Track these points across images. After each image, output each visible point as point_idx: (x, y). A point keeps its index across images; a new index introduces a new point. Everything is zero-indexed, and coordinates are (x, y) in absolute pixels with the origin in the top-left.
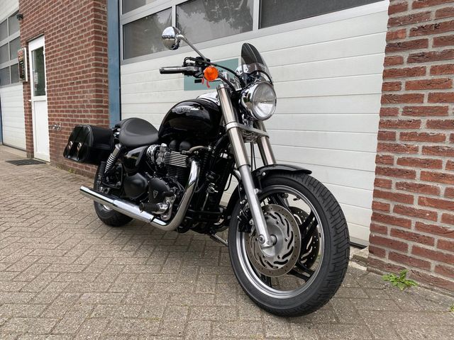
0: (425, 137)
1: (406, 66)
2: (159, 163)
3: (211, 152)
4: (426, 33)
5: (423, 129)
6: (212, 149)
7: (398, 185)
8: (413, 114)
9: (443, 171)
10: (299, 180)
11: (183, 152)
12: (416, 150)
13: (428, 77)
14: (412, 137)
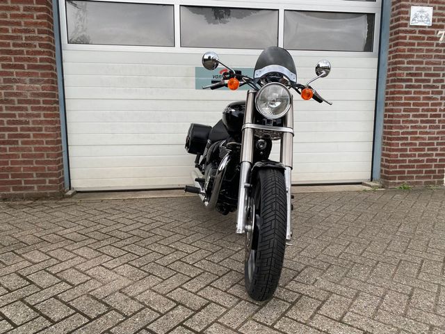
0: (411, 122)
1: (404, 90)
4: (412, 76)
5: (411, 118)
7: (402, 144)
8: (407, 111)
9: (418, 135)
12: (408, 127)
13: (412, 95)
14: (407, 122)
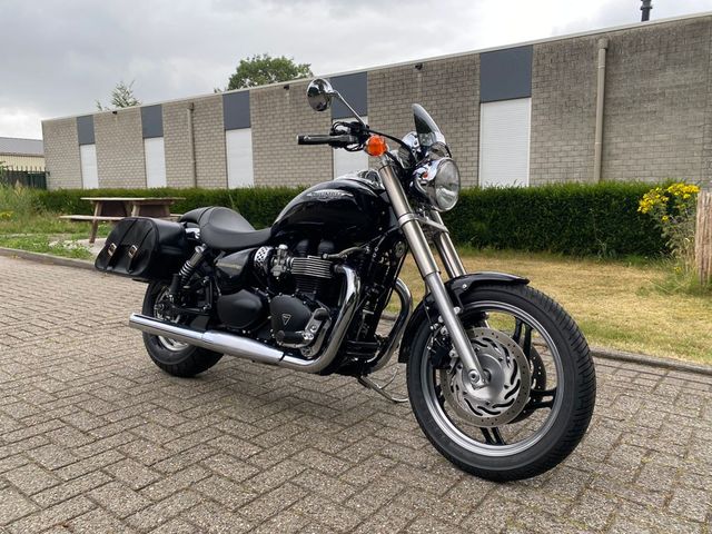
2: (276, 274)
3: (370, 256)
6: (372, 251)
10: (516, 291)
11: (325, 256)
